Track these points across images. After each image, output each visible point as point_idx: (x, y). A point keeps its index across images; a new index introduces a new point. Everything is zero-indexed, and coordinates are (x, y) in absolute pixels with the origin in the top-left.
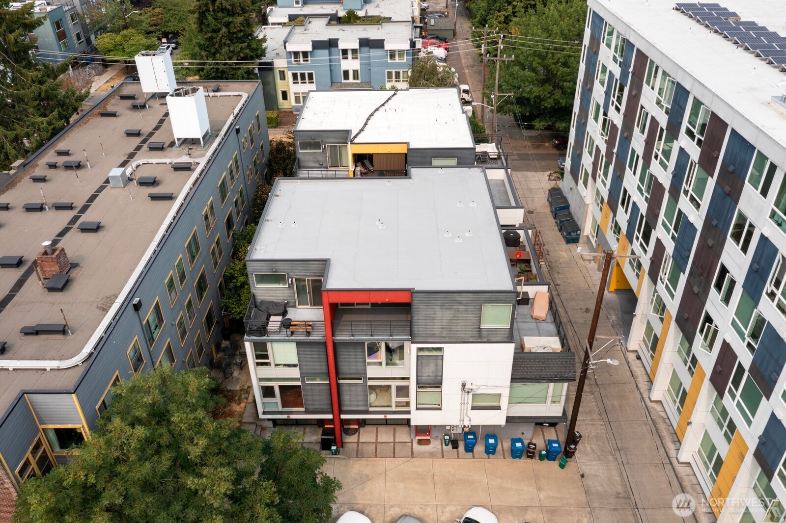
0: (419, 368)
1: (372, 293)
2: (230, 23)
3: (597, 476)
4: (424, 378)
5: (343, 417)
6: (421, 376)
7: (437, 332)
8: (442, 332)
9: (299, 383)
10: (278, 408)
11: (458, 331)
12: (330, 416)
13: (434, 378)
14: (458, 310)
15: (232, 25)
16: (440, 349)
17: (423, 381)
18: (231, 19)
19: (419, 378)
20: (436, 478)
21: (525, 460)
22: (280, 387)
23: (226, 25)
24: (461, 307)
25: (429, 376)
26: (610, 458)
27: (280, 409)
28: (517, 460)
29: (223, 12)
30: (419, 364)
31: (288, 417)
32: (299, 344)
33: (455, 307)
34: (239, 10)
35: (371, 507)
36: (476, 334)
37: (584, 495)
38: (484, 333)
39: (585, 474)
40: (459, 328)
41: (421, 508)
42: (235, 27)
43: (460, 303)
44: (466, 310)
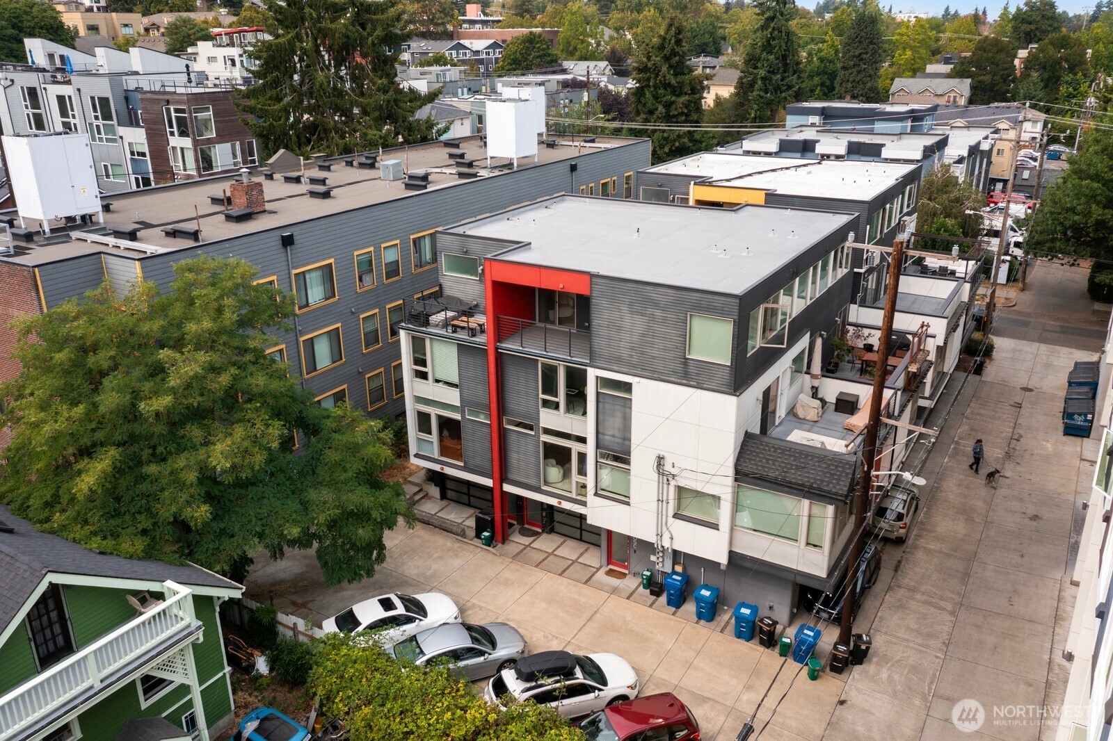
0: (601, 417)
1: (543, 271)
2: (673, 103)
3: (871, 713)
4: (607, 438)
5: (507, 488)
6: (604, 434)
7: (625, 353)
8: (631, 356)
9: (457, 417)
10: (433, 454)
11: (654, 358)
12: (488, 482)
13: (620, 441)
14: (652, 318)
15: (674, 106)
16: (627, 387)
17: (606, 443)
18: (673, 98)
19: (600, 436)
20: (598, 615)
21: (755, 647)
22: (440, 417)
23: (666, 106)
24: (658, 313)
25: (613, 436)
26: (918, 702)
27: (436, 455)
28: (742, 641)
29: (666, 90)
30: (600, 410)
31: (442, 469)
32: (463, 349)
33: (650, 311)
34: (687, 89)
35: (480, 610)
36: (679, 368)
37: (824, 726)
38: (692, 370)
39: (849, 702)
40: (655, 353)
41: (546, 637)
42: (676, 109)
43: (656, 304)
44: (665, 319)
